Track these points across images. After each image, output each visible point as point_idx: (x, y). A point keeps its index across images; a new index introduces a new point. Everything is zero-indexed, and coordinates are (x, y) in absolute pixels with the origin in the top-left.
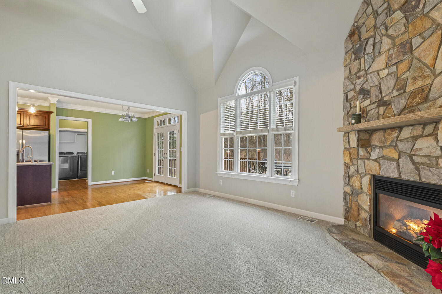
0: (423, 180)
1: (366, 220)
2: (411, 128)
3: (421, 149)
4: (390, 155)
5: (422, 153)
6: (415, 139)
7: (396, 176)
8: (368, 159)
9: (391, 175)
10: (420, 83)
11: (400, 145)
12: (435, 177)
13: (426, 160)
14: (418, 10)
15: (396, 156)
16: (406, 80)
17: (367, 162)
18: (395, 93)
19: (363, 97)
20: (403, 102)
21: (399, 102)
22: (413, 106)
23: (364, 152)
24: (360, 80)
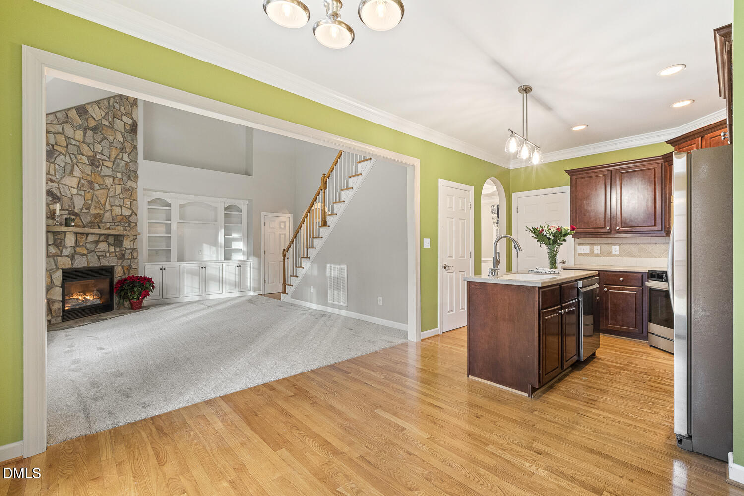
0: (102, 265)
1: (59, 309)
2: (94, 235)
3: (100, 248)
4: (81, 252)
5: (100, 250)
6: (97, 242)
7: (86, 265)
8: (61, 256)
9: (83, 266)
10: (98, 211)
11: (88, 245)
12: (107, 262)
13: (102, 254)
14: (97, 169)
15: (85, 252)
16: (91, 205)
17: (59, 258)
18: (84, 211)
19: (53, 200)
20: (89, 218)
21: (86, 217)
22: (94, 223)
23: (55, 250)
24: (53, 184)
